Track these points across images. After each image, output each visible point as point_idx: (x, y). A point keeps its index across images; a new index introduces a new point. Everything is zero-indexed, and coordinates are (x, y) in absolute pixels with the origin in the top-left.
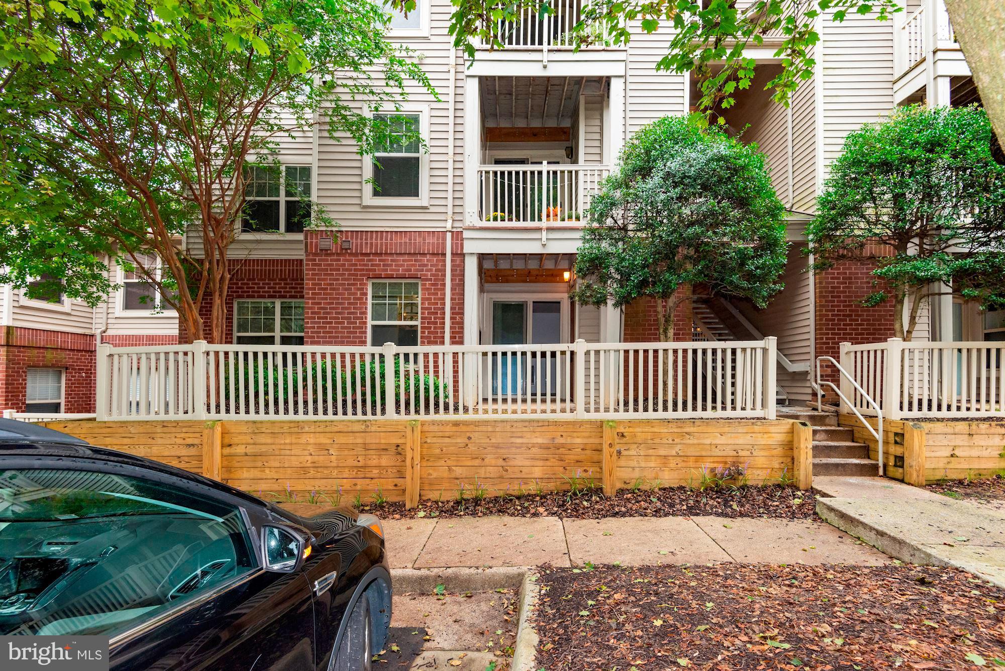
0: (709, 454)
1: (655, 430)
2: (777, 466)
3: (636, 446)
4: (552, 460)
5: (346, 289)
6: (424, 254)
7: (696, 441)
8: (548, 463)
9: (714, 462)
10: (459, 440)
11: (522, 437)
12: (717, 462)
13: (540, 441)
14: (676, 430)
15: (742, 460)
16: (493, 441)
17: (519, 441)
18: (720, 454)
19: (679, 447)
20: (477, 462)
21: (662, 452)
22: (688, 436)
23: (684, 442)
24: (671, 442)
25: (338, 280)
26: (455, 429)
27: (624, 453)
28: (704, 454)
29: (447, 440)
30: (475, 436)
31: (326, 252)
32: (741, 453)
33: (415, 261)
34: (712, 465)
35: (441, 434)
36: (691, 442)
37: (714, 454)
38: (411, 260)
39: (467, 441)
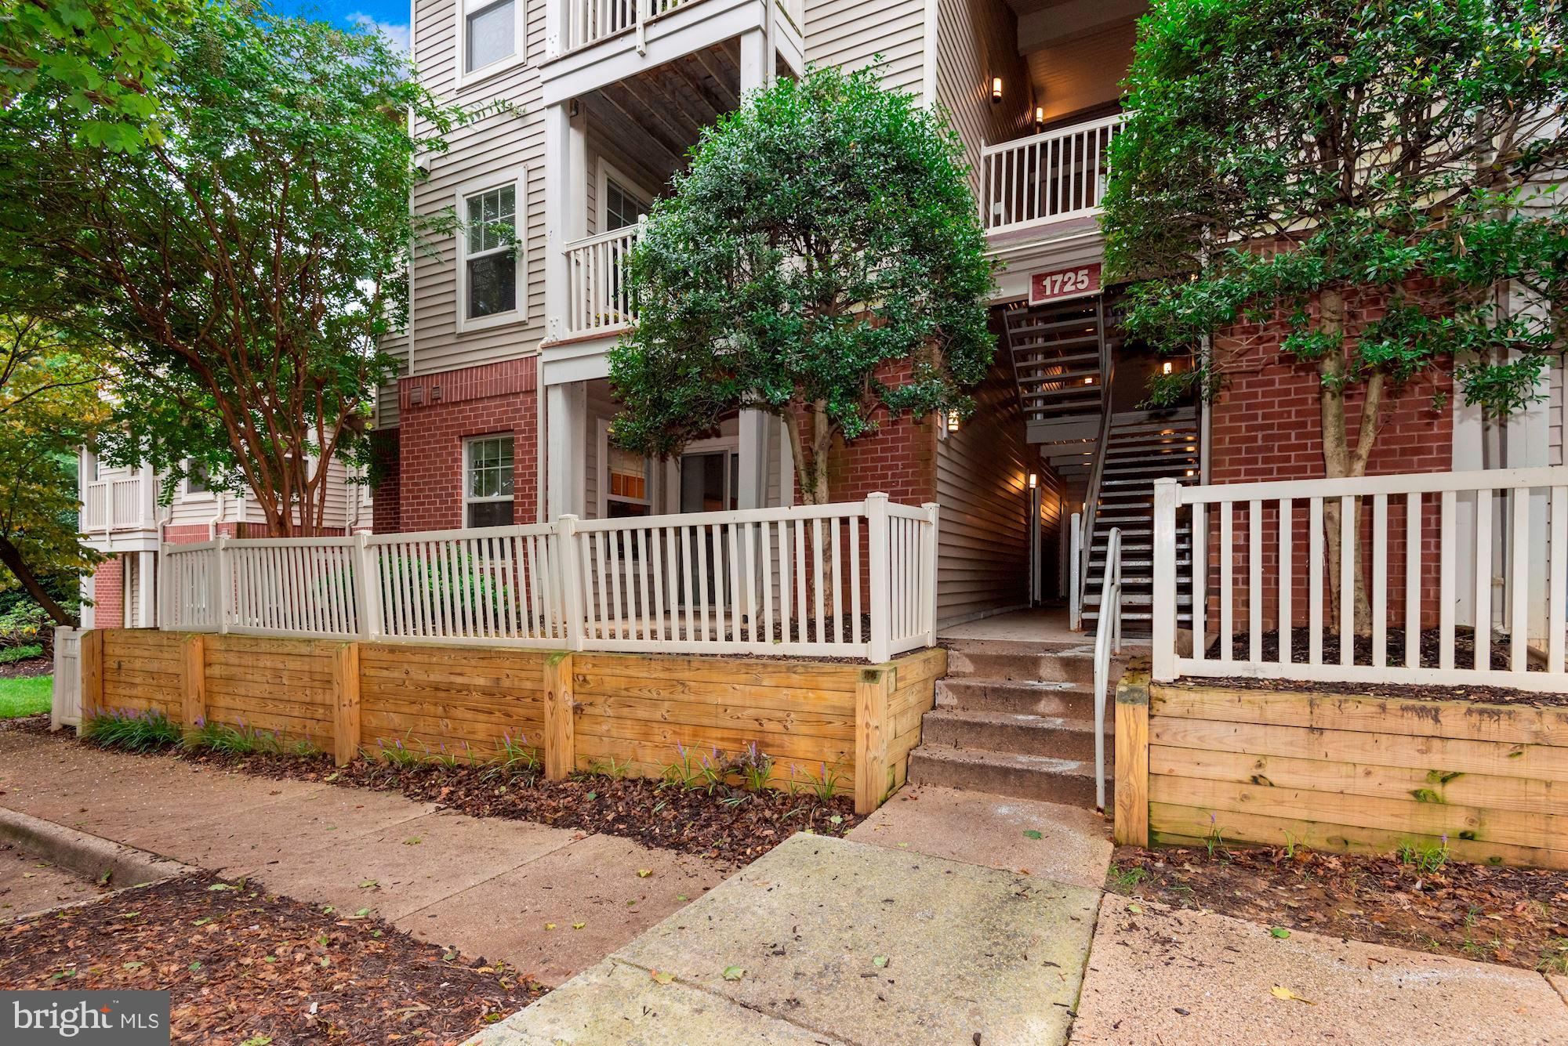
0: (713, 722)
1: (631, 672)
2: (832, 758)
3: (602, 699)
4: (498, 714)
5: (437, 456)
6: (516, 394)
7: (692, 698)
8: (493, 719)
9: (722, 739)
10: (396, 675)
11: (461, 674)
12: (728, 739)
13: (481, 681)
14: (662, 675)
15: (769, 739)
16: (432, 678)
17: (459, 680)
18: (730, 724)
19: (667, 704)
20: (416, 708)
21: (642, 713)
22: (680, 688)
23: (675, 697)
24: (655, 696)
25: (429, 443)
26: (391, 657)
27: (588, 710)
28: (705, 721)
29: (385, 673)
30: (413, 670)
31: (417, 407)
32: (769, 726)
33: (508, 405)
34: (720, 745)
35: (377, 664)
36: (685, 698)
37: (721, 723)
38: (502, 405)
39: (404, 676)
